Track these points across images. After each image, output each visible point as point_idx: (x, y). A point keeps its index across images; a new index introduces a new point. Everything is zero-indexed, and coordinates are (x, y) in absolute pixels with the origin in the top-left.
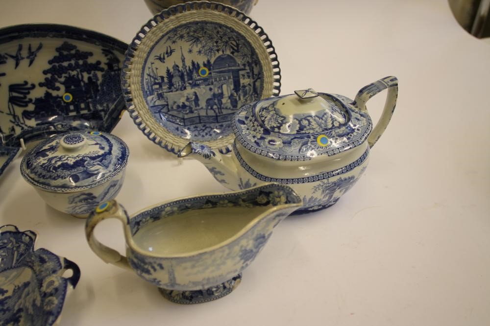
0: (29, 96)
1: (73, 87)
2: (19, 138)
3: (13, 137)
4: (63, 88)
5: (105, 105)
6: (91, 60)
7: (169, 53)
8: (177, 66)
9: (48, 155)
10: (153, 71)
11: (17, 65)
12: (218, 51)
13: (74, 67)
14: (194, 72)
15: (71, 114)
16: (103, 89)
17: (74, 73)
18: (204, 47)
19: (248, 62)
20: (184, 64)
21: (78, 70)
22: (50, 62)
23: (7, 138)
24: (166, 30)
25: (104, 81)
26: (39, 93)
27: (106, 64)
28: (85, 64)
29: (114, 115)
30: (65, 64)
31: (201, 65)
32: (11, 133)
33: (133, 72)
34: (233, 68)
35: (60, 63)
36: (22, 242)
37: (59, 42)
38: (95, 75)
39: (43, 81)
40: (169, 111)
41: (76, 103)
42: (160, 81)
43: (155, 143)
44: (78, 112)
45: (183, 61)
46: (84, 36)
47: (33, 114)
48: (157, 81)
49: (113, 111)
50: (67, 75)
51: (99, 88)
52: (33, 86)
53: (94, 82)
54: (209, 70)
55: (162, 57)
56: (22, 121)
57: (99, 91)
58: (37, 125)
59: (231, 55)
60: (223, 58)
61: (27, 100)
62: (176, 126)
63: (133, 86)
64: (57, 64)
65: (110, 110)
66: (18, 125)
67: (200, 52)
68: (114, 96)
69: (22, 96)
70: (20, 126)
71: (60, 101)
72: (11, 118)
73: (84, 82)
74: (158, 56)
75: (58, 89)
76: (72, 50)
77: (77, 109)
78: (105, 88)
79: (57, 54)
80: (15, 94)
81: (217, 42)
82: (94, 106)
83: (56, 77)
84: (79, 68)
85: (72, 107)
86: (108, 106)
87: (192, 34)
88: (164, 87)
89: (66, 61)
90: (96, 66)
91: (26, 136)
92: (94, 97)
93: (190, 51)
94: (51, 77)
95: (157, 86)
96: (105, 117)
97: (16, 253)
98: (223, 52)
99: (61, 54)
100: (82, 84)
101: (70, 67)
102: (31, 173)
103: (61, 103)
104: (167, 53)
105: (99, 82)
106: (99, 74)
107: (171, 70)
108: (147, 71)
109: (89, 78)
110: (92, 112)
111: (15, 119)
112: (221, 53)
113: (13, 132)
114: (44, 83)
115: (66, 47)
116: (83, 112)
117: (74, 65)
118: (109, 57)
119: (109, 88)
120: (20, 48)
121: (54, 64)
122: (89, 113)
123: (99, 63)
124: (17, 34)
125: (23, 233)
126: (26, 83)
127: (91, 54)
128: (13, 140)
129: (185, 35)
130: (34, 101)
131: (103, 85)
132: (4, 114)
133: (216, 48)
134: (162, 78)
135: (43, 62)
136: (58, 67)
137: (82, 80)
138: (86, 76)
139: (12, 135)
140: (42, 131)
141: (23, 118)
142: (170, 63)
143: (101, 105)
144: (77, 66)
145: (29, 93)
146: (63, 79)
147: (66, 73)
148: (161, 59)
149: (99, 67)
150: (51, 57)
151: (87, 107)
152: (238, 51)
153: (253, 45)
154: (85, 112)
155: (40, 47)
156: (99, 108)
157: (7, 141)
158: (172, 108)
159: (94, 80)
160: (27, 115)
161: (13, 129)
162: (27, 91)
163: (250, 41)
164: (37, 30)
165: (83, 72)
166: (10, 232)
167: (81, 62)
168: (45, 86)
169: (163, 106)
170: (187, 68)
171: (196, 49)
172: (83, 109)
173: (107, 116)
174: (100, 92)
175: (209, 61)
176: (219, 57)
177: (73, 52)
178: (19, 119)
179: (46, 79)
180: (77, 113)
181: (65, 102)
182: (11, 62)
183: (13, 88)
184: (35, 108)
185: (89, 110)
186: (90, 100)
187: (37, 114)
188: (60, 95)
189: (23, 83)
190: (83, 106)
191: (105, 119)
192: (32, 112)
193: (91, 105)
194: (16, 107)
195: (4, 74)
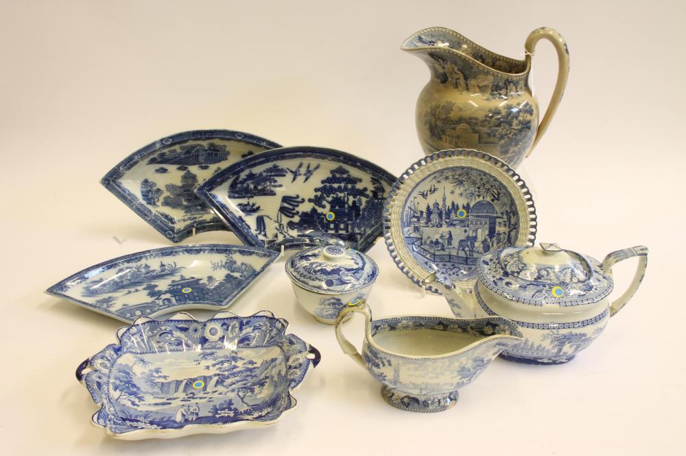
0: (297, 209)
1: (337, 208)
2: (280, 244)
4: (328, 206)
5: (362, 229)
6: (359, 186)
7: (433, 191)
8: (438, 204)
9: (310, 260)
10: (414, 205)
11: (294, 179)
12: (479, 196)
13: (343, 190)
14: (453, 212)
15: (330, 232)
16: (364, 214)
17: (341, 195)
18: (466, 190)
19: (507, 211)
20: (444, 204)
21: (346, 193)
22: (323, 182)
23: (270, 242)
24: (433, 170)
25: (366, 207)
26: (306, 207)
27: (372, 192)
28: (353, 188)
29: (369, 240)
30: (336, 186)
31: (460, 207)
32: (274, 239)
33: (396, 202)
34: (491, 215)
35: (332, 184)
36: (275, 327)
37: (334, 165)
38: (360, 201)
39: (313, 197)
40: (422, 244)
41: (337, 222)
42: (419, 215)
43: (402, 271)
44: (337, 231)
45: (444, 200)
46: (359, 164)
48: (416, 215)
49: (369, 236)
50: (334, 196)
51: (361, 213)
52: (303, 200)
54: (468, 212)
55: (425, 193)
56: (285, 230)
57: (360, 215)
58: (299, 236)
59: (491, 202)
60: (483, 204)
61: (295, 212)
62: (426, 260)
63: (393, 216)
64: (328, 185)
65: (366, 235)
66: (281, 233)
67: (461, 194)
68: (373, 223)
69: (291, 207)
70: (283, 234)
71: (324, 218)
72: (277, 225)
73: (348, 205)
74: (421, 192)
75: (324, 207)
76: (344, 174)
77: (337, 228)
78: (366, 213)
79: (330, 176)
80: (286, 205)
81: (479, 188)
82: (352, 229)
83: (325, 195)
84: (347, 191)
85: (332, 226)
86: (365, 230)
87: (456, 177)
88: (421, 222)
89: (337, 183)
90: (362, 192)
91: (287, 244)
92: (354, 220)
93: (452, 192)
94: (321, 195)
95: (415, 220)
96: (360, 240)
97: (268, 335)
98: (484, 197)
99: (334, 176)
100: (346, 206)
101: (339, 189)
102: (295, 271)
103: (324, 220)
104: (430, 191)
105: (362, 207)
106: (364, 200)
107: (432, 207)
108: (408, 204)
109: (354, 202)
110: (349, 233)
111: (280, 226)
112: (481, 198)
113: (276, 238)
114: (313, 199)
115: (341, 171)
116: (340, 232)
117: (343, 187)
118: (376, 185)
119: (369, 214)
120: (301, 166)
121: (325, 184)
122: (346, 234)
123: (365, 189)
124: (302, 153)
125: (278, 320)
126: (298, 197)
127: (360, 180)
128: (275, 245)
129: (451, 177)
130: (300, 214)
131: (364, 210)
132: (272, 221)
133: (477, 193)
134: (422, 212)
135: (316, 180)
136: (328, 188)
137: (347, 203)
138: (351, 199)
139: (275, 241)
140: (301, 242)
141: (287, 227)
142: (431, 200)
143: (359, 228)
144: (346, 189)
145: (298, 206)
146: (330, 199)
147: (334, 194)
148: (424, 195)
149: (365, 194)
150: (324, 178)
151: (346, 229)
152: (498, 199)
153: (514, 196)
154: (343, 232)
155: (317, 168)
156: (357, 231)
157: (269, 245)
158: (426, 242)
159: (358, 205)
160: (291, 225)
161: (276, 236)
162: (296, 204)
163: (511, 192)
164: (319, 153)
165: (350, 195)
166: (267, 317)
168: (313, 202)
169: (418, 239)
170: (447, 208)
171: (458, 191)
172: (342, 229)
173: (362, 240)
175: (468, 205)
176: (479, 202)
177: (345, 176)
178: (283, 227)
179: (316, 196)
180: (335, 232)
181: (327, 220)
182: (290, 176)
183: (286, 199)
184: (300, 221)
185: (347, 231)
186: (350, 222)
187: (301, 226)
188: (324, 213)
189: (294, 196)
190: (342, 226)
191: (360, 242)
192: (296, 224)
193: (350, 227)
194: (284, 217)
195: (281, 186)
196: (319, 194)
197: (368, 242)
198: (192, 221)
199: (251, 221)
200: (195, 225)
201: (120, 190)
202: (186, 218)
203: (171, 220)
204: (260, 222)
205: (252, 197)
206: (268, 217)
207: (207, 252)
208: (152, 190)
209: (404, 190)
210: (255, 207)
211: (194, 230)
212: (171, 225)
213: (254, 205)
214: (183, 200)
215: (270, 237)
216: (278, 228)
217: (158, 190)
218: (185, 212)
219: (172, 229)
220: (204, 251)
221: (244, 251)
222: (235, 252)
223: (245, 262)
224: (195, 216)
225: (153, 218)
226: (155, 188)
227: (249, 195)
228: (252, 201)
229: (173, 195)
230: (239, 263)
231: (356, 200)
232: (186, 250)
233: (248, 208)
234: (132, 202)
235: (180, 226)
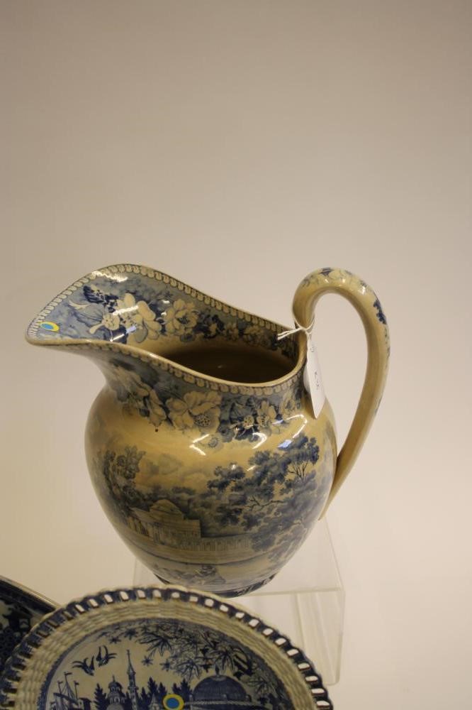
7: (105, 659)
8: (118, 685)
10: (68, 688)
12: (206, 667)
14: (154, 700)
18: (176, 657)
19: (271, 696)
20: (132, 684)
27: (4, 616)
31: (169, 689)
33: (21, 695)
34: (236, 703)
42: (81, 706)
45: (132, 677)
48: (75, 706)
54: (186, 700)
55: (88, 663)
59: (235, 678)
60: (217, 683)
67: (167, 665)
74: (79, 662)
81: (204, 651)
87: (152, 629)
93: (147, 661)
98: (217, 670)
104: (99, 658)
107: (106, 691)
108: (54, 688)
112: (212, 672)
129: (139, 630)
133: (201, 662)
134: (87, 702)
142: (104, 676)
148: (87, 668)
152: (249, 672)
153: (280, 676)
163: (274, 668)
170: (139, 692)
171: (159, 658)
175: (185, 684)
176: (208, 679)
209: (46, 648)
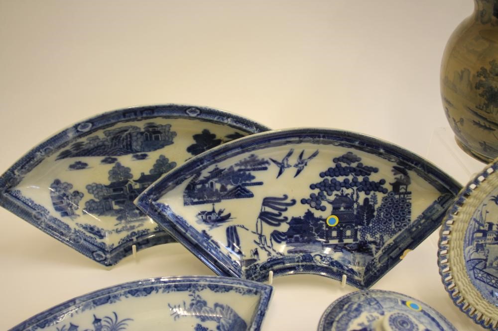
0: (284, 214)
1: (342, 209)
2: (264, 267)
3: (256, 263)
4: (330, 208)
5: (378, 236)
6: (374, 178)
10: (481, 215)
11: (280, 173)
13: (350, 184)
15: (332, 242)
16: (379, 215)
17: (349, 191)
21: (355, 188)
22: (322, 175)
23: (250, 262)
25: (383, 205)
26: (298, 211)
27: (391, 184)
28: (366, 181)
29: (393, 254)
30: (341, 179)
32: (253, 257)
35: (335, 177)
37: (341, 151)
38: (374, 197)
39: (307, 197)
40: (485, 267)
41: (341, 229)
42: (486, 228)
44: (341, 241)
46: (382, 151)
47: (283, 236)
48: (482, 228)
49: (391, 248)
50: (339, 193)
51: (375, 214)
52: (294, 202)
53: (371, 205)
56: (269, 243)
57: (373, 216)
58: (289, 252)
61: (281, 218)
62: (491, 288)
63: (454, 234)
64: (329, 178)
65: (386, 245)
66: (263, 248)
68: (393, 227)
69: (276, 212)
70: (266, 250)
71: (323, 224)
72: (256, 237)
73: (358, 205)
74: (494, 197)
75: (323, 209)
76: (354, 162)
77: (341, 236)
78: (382, 214)
79: (333, 165)
80: (268, 209)
82: (363, 236)
83: (325, 193)
84: (357, 186)
85: (334, 234)
86: (382, 237)
88: (488, 237)
89: (342, 175)
90: (378, 186)
91: (276, 267)
92: (365, 224)
94: (319, 194)
95: (480, 235)
96: (377, 252)
99: (338, 167)
100: (355, 206)
101: (346, 184)
103: (323, 227)
105: (376, 207)
108: (475, 215)
109: (366, 200)
110: (358, 242)
111: (260, 239)
113: (256, 256)
114: (309, 199)
115: (348, 158)
116: (346, 241)
117: (351, 181)
118: (398, 176)
119: (387, 215)
120: (290, 154)
121: (326, 177)
122: (354, 243)
123: (382, 182)
124: (297, 139)
126: (286, 197)
127: (376, 170)
128: (256, 268)
130: (289, 221)
131: (380, 210)
132: (250, 232)
134: (491, 224)
135: (313, 173)
136: (330, 183)
137: (356, 201)
138: (362, 196)
139: (255, 260)
140: (297, 264)
141: (271, 240)
143: (373, 235)
144: (355, 183)
145: (286, 210)
146: (332, 198)
147: (338, 191)
148: (497, 200)
149: (382, 187)
150: (324, 169)
151: (354, 236)
154: (350, 241)
155: (315, 155)
156: (369, 238)
157: (247, 268)
158: (491, 264)
159: (371, 203)
160: (277, 237)
161: (256, 253)
162: (284, 207)
164: (324, 137)
165: (360, 191)
167: (360, 179)
168: (308, 203)
169: (480, 260)
172: (348, 237)
173: (380, 252)
174: (375, 219)
177: (354, 165)
178: (265, 240)
179: (312, 196)
180: (339, 242)
181: (327, 226)
182: (273, 169)
183: (267, 202)
184: (289, 230)
185: (355, 239)
186: (359, 227)
187: (290, 236)
188: (324, 217)
189: (282, 196)
190: (348, 233)
191: (377, 256)
192: (284, 234)
193: (359, 233)
194: (265, 225)
195: (260, 184)
196: (316, 191)
197: (391, 257)
198: (129, 233)
199: (218, 234)
200: (134, 238)
201: (18, 203)
202: (120, 227)
203: (99, 234)
204: (232, 234)
205: (219, 201)
206: (243, 227)
207: (161, 291)
208: (67, 194)
210: (222, 215)
211: (134, 247)
212: (99, 240)
213: (221, 212)
214: (113, 202)
215: (248, 255)
216: (258, 241)
217: (77, 193)
218: (118, 219)
219: (102, 248)
220: (157, 289)
221: (217, 286)
222: (204, 287)
223: (220, 303)
224: (132, 224)
225: (73, 237)
226: (71, 191)
227: (214, 199)
228: (218, 207)
229: (98, 198)
230: (211, 304)
231: (369, 197)
232: (130, 292)
233: (213, 217)
234: (38, 219)
235: (112, 240)
